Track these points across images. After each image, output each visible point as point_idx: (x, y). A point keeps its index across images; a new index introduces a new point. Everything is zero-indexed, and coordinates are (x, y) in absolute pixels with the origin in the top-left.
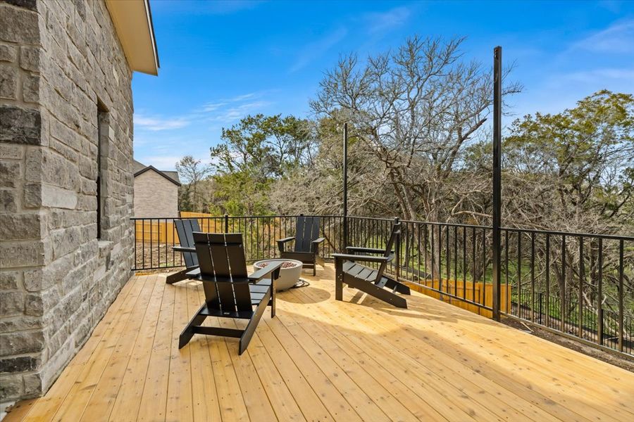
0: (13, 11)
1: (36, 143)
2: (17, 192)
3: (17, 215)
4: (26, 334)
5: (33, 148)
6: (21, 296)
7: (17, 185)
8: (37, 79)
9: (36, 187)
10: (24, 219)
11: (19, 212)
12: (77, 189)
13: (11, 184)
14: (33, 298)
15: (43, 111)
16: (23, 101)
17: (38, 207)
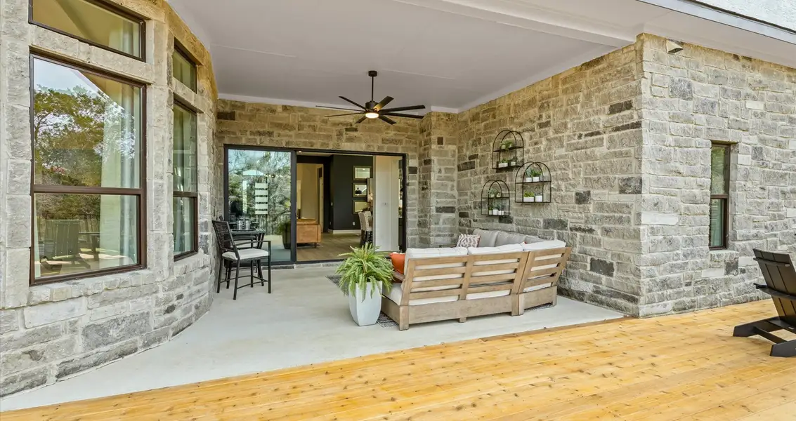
0: (627, 134)
1: (640, 192)
2: (632, 216)
3: (632, 228)
4: (634, 285)
5: (639, 195)
6: (633, 266)
7: (633, 213)
8: (641, 161)
9: (639, 215)
10: (634, 230)
11: (633, 226)
12: (679, 213)
13: (630, 213)
14: (637, 269)
15: (643, 177)
16: (636, 173)
17: (640, 224)
